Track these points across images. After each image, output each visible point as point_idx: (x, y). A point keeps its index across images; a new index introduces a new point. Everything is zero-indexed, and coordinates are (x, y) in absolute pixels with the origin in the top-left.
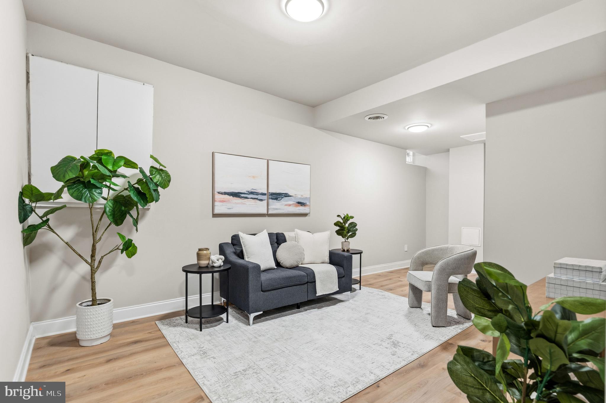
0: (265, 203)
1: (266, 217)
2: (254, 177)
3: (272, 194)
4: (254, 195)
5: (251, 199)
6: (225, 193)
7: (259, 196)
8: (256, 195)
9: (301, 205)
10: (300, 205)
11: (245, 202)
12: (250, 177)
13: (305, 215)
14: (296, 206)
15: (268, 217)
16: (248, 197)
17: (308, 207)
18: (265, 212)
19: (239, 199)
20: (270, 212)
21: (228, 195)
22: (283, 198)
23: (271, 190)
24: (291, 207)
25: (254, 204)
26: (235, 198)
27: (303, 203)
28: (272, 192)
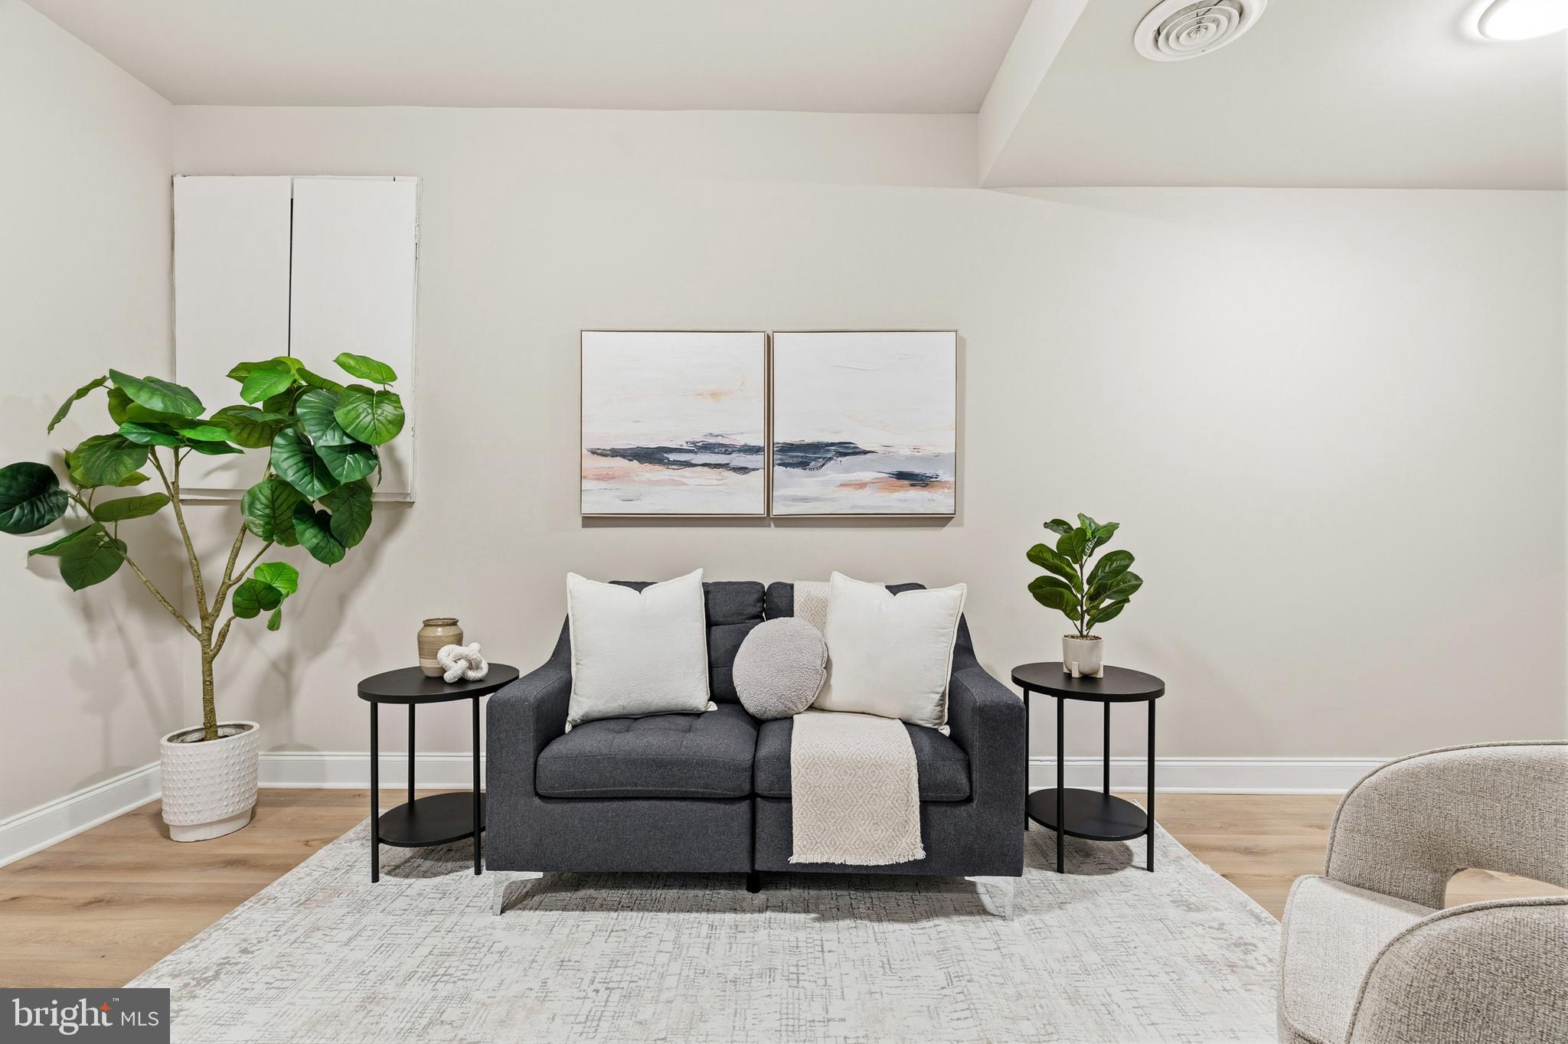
0: (757, 479)
1: (770, 526)
2: (714, 395)
3: (788, 448)
4: (718, 453)
5: (706, 469)
6: (615, 453)
7: (734, 455)
8: (725, 453)
9: (912, 485)
10: (907, 482)
11: (684, 477)
12: (701, 394)
13: (940, 521)
14: (892, 489)
15: (776, 526)
16: (693, 462)
17: (946, 490)
18: (759, 509)
19: (664, 468)
20: (778, 510)
21: (624, 457)
22: (831, 459)
23: (781, 437)
24: (866, 492)
25: (720, 483)
26: (647, 466)
27: (923, 476)
28: (787, 442)
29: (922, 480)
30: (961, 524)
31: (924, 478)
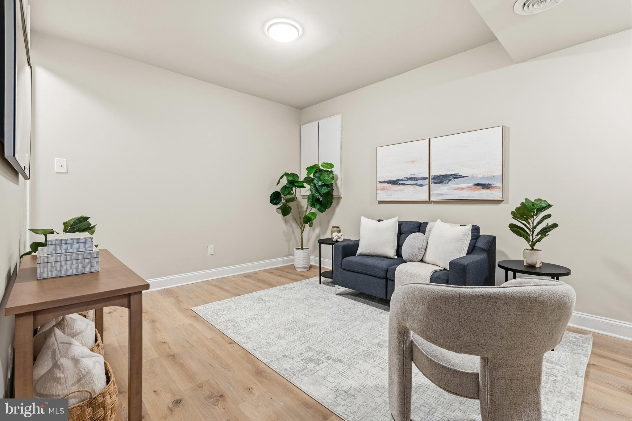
0: (426, 188)
1: (432, 204)
2: (412, 162)
3: (436, 177)
4: (413, 180)
5: (410, 185)
6: (385, 182)
7: (419, 181)
8: (416, 180)
9: (483, 188)
10: (481, 187)
11: (403, 188)
12: (408, 162)
13: (498, 202)
14: (474, 190)
15: (434, 204)
16: (406, 183)
17: (498, 190)
18: (426, 198)
19: (398, 186)
20: (432, 198)
21: (387, 183)
22: (451, 180)
23: (433, 174)
24: (464, 191)
25: (414, 190)
26: (393, 185)
27: (487, 184)
28: (436, 175)
29: (487, 186)
30: (508, 203)
31: (488, 185)
